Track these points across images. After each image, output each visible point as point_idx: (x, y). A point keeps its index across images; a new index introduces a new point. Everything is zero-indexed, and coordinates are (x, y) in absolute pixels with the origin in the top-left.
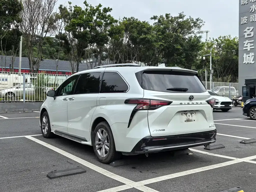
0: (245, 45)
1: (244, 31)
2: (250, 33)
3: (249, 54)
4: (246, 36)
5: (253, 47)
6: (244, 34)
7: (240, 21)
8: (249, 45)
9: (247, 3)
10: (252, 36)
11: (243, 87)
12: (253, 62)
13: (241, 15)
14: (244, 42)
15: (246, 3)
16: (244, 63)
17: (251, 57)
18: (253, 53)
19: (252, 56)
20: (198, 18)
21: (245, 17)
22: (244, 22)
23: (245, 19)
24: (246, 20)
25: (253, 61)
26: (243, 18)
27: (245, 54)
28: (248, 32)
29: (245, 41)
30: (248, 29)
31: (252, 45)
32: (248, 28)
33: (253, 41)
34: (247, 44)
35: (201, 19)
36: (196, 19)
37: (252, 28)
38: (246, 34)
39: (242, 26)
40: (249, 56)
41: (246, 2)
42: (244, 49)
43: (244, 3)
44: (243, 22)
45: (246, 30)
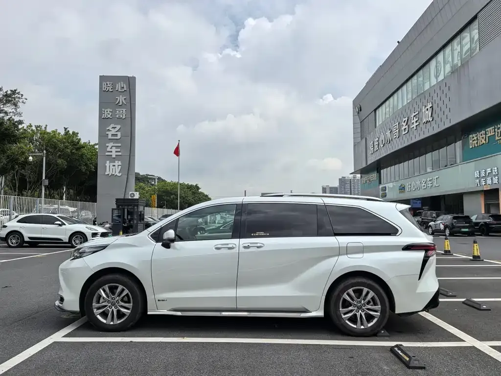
0: (108, 149)
1: (108, 129)
2: (116, 133)
3: (115, 162)
4: (110, 137)
5: (120, 154)
6: (107, 133)
7: (101, 113)
8: (114, 150)
9: (112, 90)
10: (119, 137)
11: (113, 209)
12: (120, 175)
13: (102, 105)
14: (107, 145)
15: (110, 90)
16: (106, 174)
17: (116, 166)
18: (120, 162)
19: (118, 165)
20: (15, 90)
21: (109, 110)
22: (107, 116)
23: (108, 112)
24: (111, 114)
25: (119, 173)
26: (106, 111)
27: (108, 162)
28: (113, 131)
29: (109, 143)
30: (113, 128)
31: (119, 150)
32: (112, 125)
33: (120, 145)
34: (111, 148)
35: (21, 93)
36: (11, 91)
37: (118, 127)
38: (110, 133)
39: (104, 122)
40: (114, 166)
41: (110, 88)
42: (107, 154)
43: (108, 90)
44: (105, 116)
45: (110, 128)
